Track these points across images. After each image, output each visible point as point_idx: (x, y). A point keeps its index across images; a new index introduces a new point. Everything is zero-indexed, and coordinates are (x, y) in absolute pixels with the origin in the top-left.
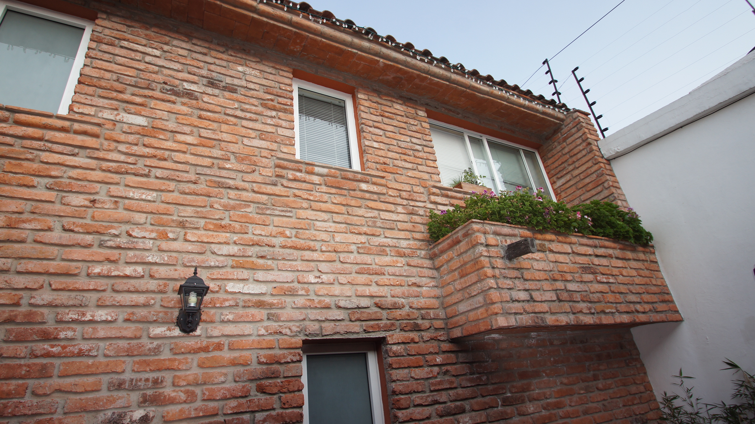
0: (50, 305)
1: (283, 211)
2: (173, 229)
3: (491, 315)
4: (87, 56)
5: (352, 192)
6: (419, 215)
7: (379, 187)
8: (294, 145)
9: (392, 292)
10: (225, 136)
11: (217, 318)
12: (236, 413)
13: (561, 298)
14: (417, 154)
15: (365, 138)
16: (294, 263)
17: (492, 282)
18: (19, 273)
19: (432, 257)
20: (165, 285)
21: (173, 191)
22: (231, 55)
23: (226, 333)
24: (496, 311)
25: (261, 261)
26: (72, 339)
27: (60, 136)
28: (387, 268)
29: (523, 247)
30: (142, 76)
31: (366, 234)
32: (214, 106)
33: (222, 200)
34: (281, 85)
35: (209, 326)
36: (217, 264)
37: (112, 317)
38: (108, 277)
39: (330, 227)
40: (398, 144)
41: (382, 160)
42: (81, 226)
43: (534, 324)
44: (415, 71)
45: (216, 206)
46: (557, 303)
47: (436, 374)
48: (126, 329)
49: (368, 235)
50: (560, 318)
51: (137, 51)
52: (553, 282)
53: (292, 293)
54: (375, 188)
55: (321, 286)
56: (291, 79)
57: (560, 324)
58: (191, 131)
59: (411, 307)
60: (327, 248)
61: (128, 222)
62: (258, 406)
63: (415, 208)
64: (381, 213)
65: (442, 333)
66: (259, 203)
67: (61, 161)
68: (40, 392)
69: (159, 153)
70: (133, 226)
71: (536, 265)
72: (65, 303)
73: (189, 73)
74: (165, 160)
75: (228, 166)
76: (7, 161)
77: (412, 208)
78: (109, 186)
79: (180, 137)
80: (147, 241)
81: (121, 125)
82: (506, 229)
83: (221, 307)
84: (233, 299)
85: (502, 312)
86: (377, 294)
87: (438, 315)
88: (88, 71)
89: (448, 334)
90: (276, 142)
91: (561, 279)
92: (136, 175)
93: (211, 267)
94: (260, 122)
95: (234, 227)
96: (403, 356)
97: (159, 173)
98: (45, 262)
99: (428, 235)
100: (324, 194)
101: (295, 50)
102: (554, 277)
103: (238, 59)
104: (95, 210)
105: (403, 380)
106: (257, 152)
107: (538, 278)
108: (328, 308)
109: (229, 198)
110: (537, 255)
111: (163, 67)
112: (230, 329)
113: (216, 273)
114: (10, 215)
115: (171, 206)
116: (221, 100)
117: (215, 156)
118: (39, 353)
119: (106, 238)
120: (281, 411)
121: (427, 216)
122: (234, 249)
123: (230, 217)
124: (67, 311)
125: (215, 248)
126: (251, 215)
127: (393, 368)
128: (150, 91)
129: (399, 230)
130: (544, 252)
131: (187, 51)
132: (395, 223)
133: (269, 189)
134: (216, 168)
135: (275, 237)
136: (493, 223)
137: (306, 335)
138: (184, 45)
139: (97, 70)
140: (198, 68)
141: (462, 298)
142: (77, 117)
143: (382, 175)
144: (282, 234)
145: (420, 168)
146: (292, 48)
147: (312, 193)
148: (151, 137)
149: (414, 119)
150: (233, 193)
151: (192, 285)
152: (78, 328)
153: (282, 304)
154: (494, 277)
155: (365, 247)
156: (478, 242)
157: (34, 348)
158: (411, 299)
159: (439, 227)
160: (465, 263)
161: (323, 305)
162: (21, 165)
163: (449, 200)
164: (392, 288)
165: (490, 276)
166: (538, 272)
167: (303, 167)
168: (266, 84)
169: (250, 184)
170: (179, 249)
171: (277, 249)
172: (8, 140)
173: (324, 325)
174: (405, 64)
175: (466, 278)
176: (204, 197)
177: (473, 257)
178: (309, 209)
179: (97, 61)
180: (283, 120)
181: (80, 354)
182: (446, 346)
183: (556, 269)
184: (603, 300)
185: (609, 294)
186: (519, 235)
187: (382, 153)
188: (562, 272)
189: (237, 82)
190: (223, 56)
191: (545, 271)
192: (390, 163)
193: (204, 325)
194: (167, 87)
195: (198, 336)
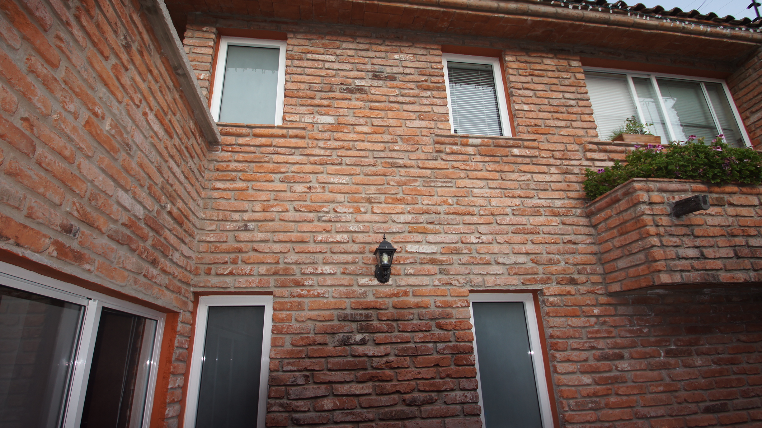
0: (296, 263)
1: (444, 182)
2: (363, 204)
3: (653, 272)
4: (287, 73)
5: (504, 158)
6: (574, 174)
7: (531, 150)
8: (448, 120)
9: (548, 250)
10: (392, 122)
11: (402, 272)
12: (423, 342)
13: (740, 254)
14: (571, 110)
15: (514, 102)
16: (457, 227)
17: (655, 240)
18: (275, 242)
19: (589, 215)
20: (364, 248)
21: (359, 174)
22: (388, 46)
23: (410, 283)
24: (659, 268)
25: (431, 227)
26: (312, 286)
27: (281, 141)
28: (541, 228)
29: (693, 204)
30: (325, 82)
31: (520, 197)
32: (380, 96)
33: (396, 178)
34: (433, 64)
35: (397, 278)
36: (398, 230)
37: (334, 271)
38: (327, 243)
39: (487, 193)
40: (549, 102)
41: (533, 122)
42: (305, 207)
43: (703, 281)
44: (567, 22)
45: (392, 183)
46: (735, 260)
47: (593, 323)
48: (343, 279)
49: (522, 197)
50: (736, 275)
51: (318, 60)
52: (731, 238)
53: (458, 252)
54: (527, 152)
55: (482, 245)
56: (441, 56)
57: (736, 281)
58: (366, 122)
59: (566, 263)
60: (484, 212)
61: (333, 202)
62: (438, 338)
63: (569, 167)
64: (534, 175)
65: (600, 287)
66: (424, 177)
67: (285, 161)
68: (300, 319)
69: (346, 144)
70: (338, 205)
71: (710, 221)
72: (305, 262)
73: (358, 71)
74: (351, 149)
75: (397, 148)
76: (254, 164)
77: (565, 167)
78: (317, 175)
79: (359, 129)
80: (347, 215)
81: (317, 125)
82: (674, 185)
83: (404, 264)
84: (412, 257)
85: (665, 269)
86: (533, 252)
87: (595, 270)
88: (290, 86)
89: (606, 288)
90: (433, 120)
91: (742, 234)
92: (333, 164)
93: (393, 233)
94: (418, 104)
95: (407, 199)
96: (560, 306)
97: (348, 161)
98: (289, 234)
99: (584, 193)
100: (478, 163)
101: (443, 26)
102: (732, 233)
103: (394, 47)
104: (311, 194)
105: (560, 327)
106: (418, 131)
107: (712, 235)
108: (488, 263)
109: (401, 175)
110: (712, 210)
111: (339, 70)
112: (413, 280)
113: (398, 238)
114: (262, 203)
115: (359, 186)
116: (385, 90)
117: (386, 140)
118: (295, 294)
119: (322, 215)
120: (456, 343)
121: (582, 174)
122: (409, 218)
123: (403, 191)
124: (307, 267)
125: (394, 217)
126: (419, 188)
127: (550, 316)
128: (333, 93)
129: (553, 190)
130: (721, 206)
131: (354, 51)
132: (549, 184)
133: (432, 164)
134: (388, 151)
135: (439, 205)
136: (659, 179)
137: (472, 286)
138: (351, 46)
139: (295, 83)
140: (364, 64)
141: (621, 255)
142: (289, 125)
143: (534, 138)
144: (446, 202)
145: (574, 124)
146: (440, 25)
147: (468, 163)
148: (339, 132)
149: (567, 71)
150: (403, 171)
151: (384, 248)
152: (315, 278)
153: (450, 261)
154: (658, 235)
155: (520, 209)
156: (639, 201)
157: (292, 291)
158: (567, 256)
159: (596, 186)
160: (626, 222)
161: (484, 261)
162: (262, 167)
163: (608, 154)
164: (548, 246)
165: (654, 234)
166: (712, 228)
167: (458, 140)
168: (419, 66)
169: (415, 161)
170: (369, 220)
171: (442, 216)
172: (252, 149)
173: (486, 278)
174: (556, 16)
175: (626, 236)
176: (382, 177)
177: (633, 215)
178: (467, 178)
179: (294, 75)
180: (437, 98)
181: (318, 296)
182: (603, 299)
183: (736, 223)
186: (690, 190)
187: (533, 115)
188: (744, 226)
189: (396, 70)
190: (382, 48)
191: (721, 226)
192: (541, 124)
193: (393, 277)
194: (343, 87)
195: (391, 286)
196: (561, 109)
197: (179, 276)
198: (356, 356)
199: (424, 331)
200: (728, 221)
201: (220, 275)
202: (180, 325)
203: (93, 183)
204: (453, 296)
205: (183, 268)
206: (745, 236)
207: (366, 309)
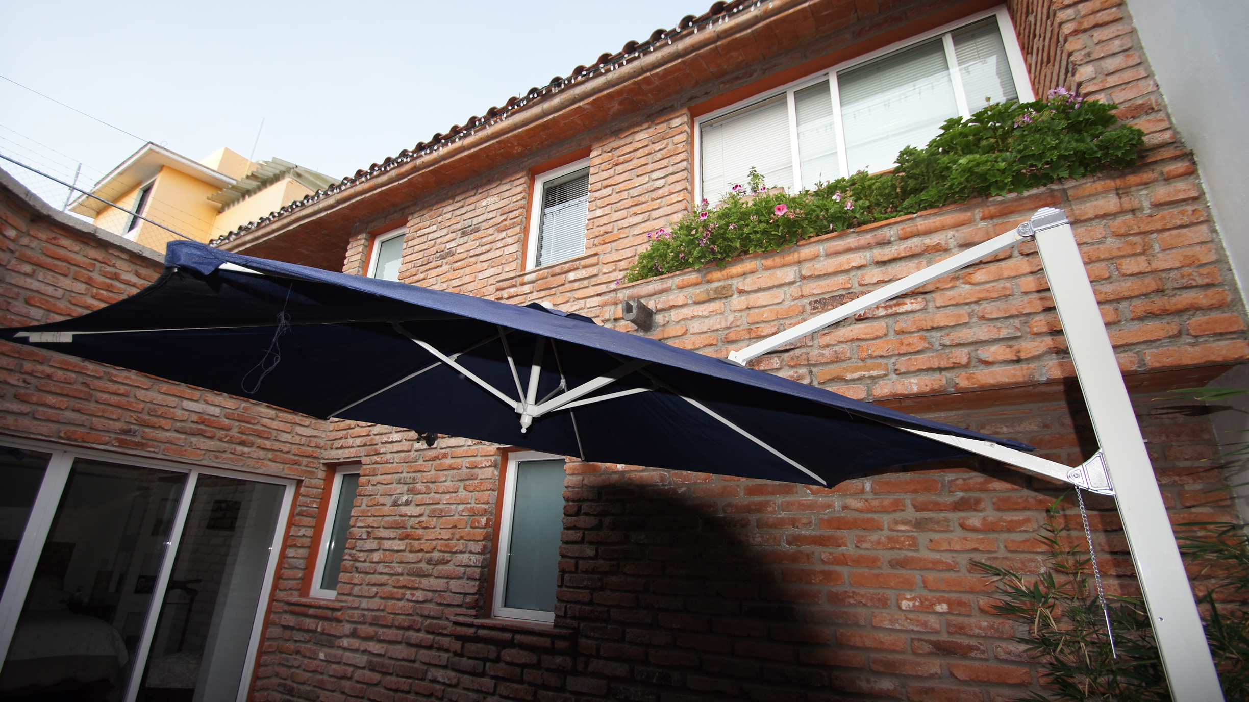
5: (560, 288)
7: (590, 269)
23: (449, 445)
32: (463, 254)
35: (441, 440)
40: (629, 194)
41: (603, 229)
51: (425, 234)
71: (696, 326)
72: (383, 432)
73: (451, 233)
82: (651, 286)
90: (502, 264)
94: (493, 250)
111: (437, 238)
116: (469, 245)
118: (373, 461)
130: (723, 298)
131: (451, 213)
136: (631, 284)
139: (406, 265)
140: (457, 223)
143: (597, 252)
145: (655, 214)
166: (696, 337)
168: (502, 206)
179: (406, 257)
183: (744, 321)
184: (856, 356)
185: (884, 338)
186: (674, 287)
187: (605, 220)
188: (757, 323)
189: (481, 219)
190: (474, 199)
191: (714, 331)
192: (613, 229)
193: (439, 440)
194: (438, 255)
195: (436, 448)
196: (642, 199)
197: (293, 452)
198: (401, 516)
199: (452, 492)
200: (726, 321)
201: (337, 449)
202: (302, 490)
203: (151, 402)
204: (481, 456)
205: (303, 445)
206: (754, 338)
207: (415, 472)
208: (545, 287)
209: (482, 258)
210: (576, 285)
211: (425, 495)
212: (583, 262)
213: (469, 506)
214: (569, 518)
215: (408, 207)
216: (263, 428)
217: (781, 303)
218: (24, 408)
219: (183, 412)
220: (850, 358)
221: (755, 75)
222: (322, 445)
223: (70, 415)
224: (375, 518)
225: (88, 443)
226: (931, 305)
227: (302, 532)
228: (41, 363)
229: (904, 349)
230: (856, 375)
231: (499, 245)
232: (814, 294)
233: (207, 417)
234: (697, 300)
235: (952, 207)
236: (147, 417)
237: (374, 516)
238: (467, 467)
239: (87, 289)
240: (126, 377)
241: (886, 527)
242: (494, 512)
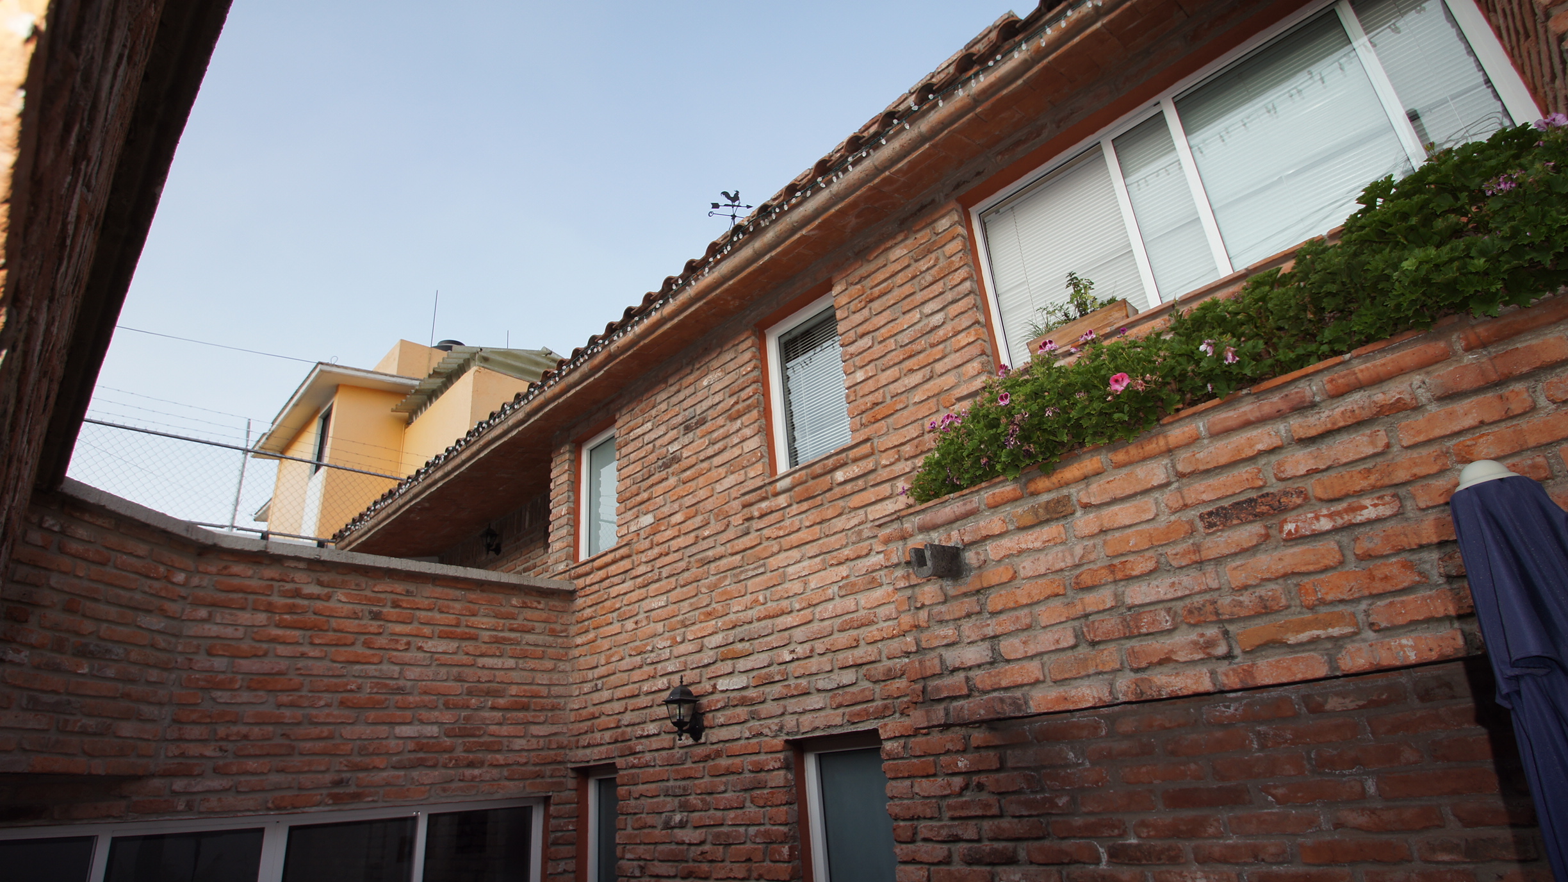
1: (755, 568)
2: (679, 631)
5: (827, 496)
7: (861, 464)
9: (888, 651)
10: (703, 494)
11: (714, 723)
12: (736, 825)
13: (1090, 636)
14: (936, 336)
17: (910, 641)
21: (675, 588)
23: (722, 739)
25: (742, 646)
26: (641, 752)
27: (615, 568)
28: (878, 611)
30: (646, 464)
31: (849, 560)
32: (692, 458)
33: (707, 581)
35: (710, 732)
36: (709, 661)
37: (656, 731)
39: (805, 568)
40: (897, 343)
41: (870, 400)
42: (635, 649)
45: (704, 590)
47: (957, 789)
49: (853, 559)
51: (640, 436)
52: (1074, 598)
53: (770, 681)
54: (854, 470)
55: (796, 663)
58: (680, 506)
60: (800, 604)
61: (655, 635)
62: (751, 819)
64: (869, 510)
66: (734, 568)
67: (619, 593)
68: (635, 796)
69: (664, 548)
70: (659, 638)
71: (1027, 566)
72: (635, 722)
73: (672, 430)
74: (668, 554)
75: (708, 533)
76: (602, 605)
78: (643, 603)
79: (674, 519)
80: (666, 651)
81: (641, 532)
82: (950, 508)
84: (723, 699)
86: (864, 660)
88: (619, 486)
91: (1108, 579)
92: (654, 582)
94: (728, 448)
95: (718, 611)
96: (903, 758)
97: (666, 572)
98: (625, 688)
100: (795, 519)
102: (1083, 582)
103: (702, 369)
104: (639, 630)
105: (902, 798)
106: (728, 496)
107: (1027, 600)
108: (806, 693)
109: (712, 575)
111: (656, 439)
112: (724, 734)
113: (710, 672)
115: (676, 606)
116: (696, 445)
117: (698, 525)
119: (646, 656)
122: (720, 639)
123: (714, 599)
125: (707, 641)
126: (729, 588)
128: (653, 478)
131: (667, 402)
133: (742, 543)
134: (699, 541)
135: (751, 608)
136: (918, 508)
137: (788, 734)
139: (624, 481)
140: (676, 415)
142: (620, 543)
144: (757, 602)
147: (782, 524)
148: (658, 533)
150: (713, 568)
152: (644, 742)
153: (761, 696)
154: (916, 627)
155: (848, 584)
161: (800, 691)
162: (605, 607)
164: (889, 643)
166: (1033, 583)
167: (769, 490)
168: (728, 382)
169: (726, 546)
170: (684, 652)
171: (753, 626)
173: (802, 718)
176: (695, 584)
178: (781, 552)
179: (623, 471)
180: (746, 428)
181: (647, 765)
182: (977, 737)
183: (1100, 554)
184: (1298, 602)
185: (1339, 569)
186: (983, 507)
187: (871, 385)
188: (1122, 555)
189: (705, 405)
190: (691, 378)
191: (1057, 571)
192: (884, 397)
193: (707, 731)
194: (660, 463)
195: (704, 743)
196: (916, 347)
197: (532, 762)
198: (677, 843)
199: (737, 808)
200: (1072, 555)
201: (584, 747)
202: (552, 808)
203: (360, 739)
204: (766, 753)
205: (542, 749)
206: (1121, 580)
207: (684, 779)
208: (806, 495)
209: (717, 461)
210: (848, 488)
211: (703, 813)
212: (852, 454)
213: (762, 828)
214: (904, 846)
215: (612, 401)
216: (492, 739)
217: (1153, 519)
218: (225, 782)
219: (397, 741)
220: (1288, 607)
221: (1045, 134)
222: (566, 743)
223: (275, 778)
224: (646, 847)
225: (299, 808)
226: (1409, 505)
227: (562, 866)
228: (235, 723)
229: (1378, 587)
230: (1304, 636)
231: (736, 440)
232: (1204, 502)
233: (425, 741)
234: (1022, 523)
235: (1409, 336)
236: (359, 759)
237: (645, 844)
238: (749, 770)
239: (269, 618)
240: (328, 715)
241: (1416, 855)
242: (798, 834)
